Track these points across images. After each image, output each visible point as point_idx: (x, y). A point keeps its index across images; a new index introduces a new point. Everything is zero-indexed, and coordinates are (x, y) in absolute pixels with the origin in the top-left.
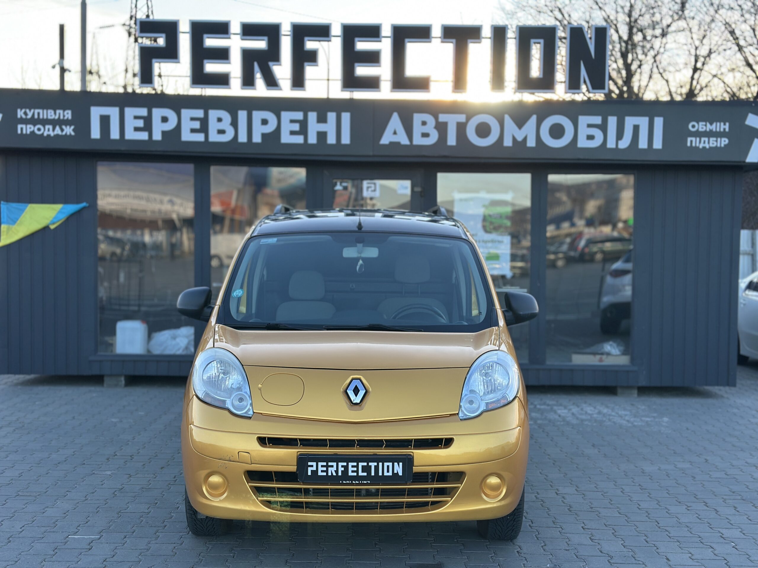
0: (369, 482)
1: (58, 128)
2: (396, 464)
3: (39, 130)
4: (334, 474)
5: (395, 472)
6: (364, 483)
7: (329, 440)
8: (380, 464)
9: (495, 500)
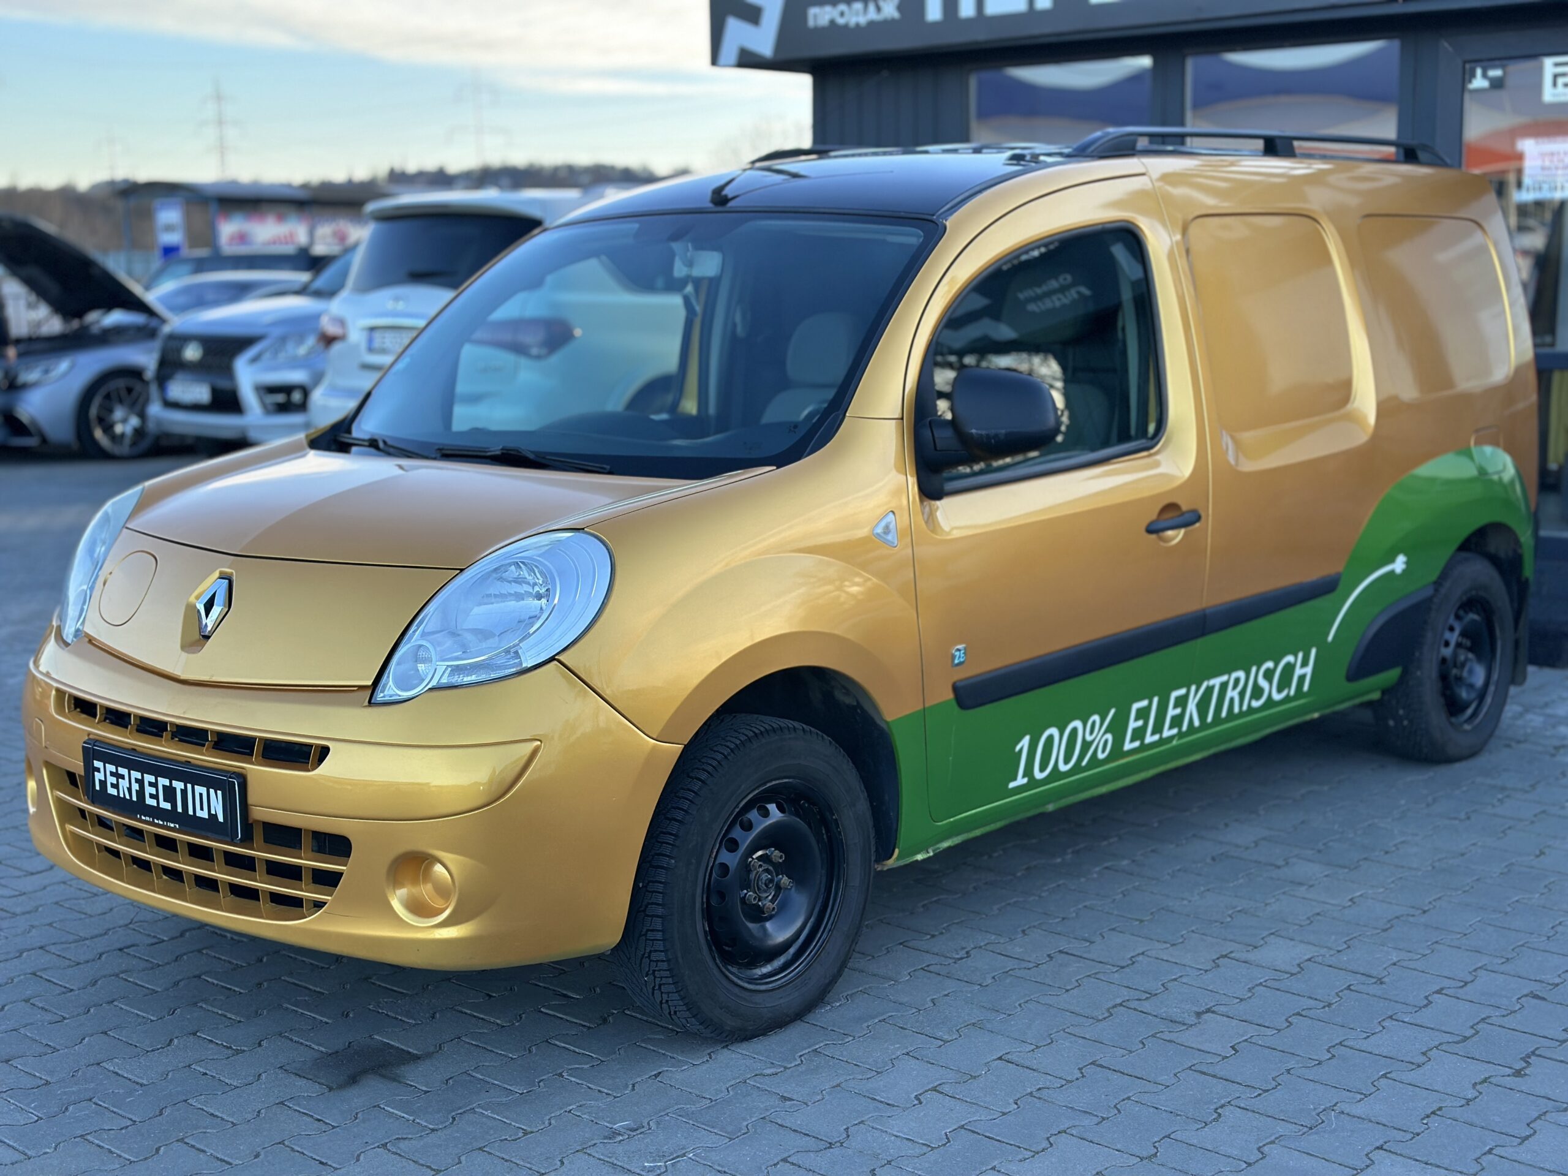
0: (177, 826)
1: (872, 7)
2: (212, 791)
3: (842, 14)
4: (128, 797)
5: (213, 812)
6: (170, 827)
7: (134, 715)
8: (189, 786)
9: (423, 923)
